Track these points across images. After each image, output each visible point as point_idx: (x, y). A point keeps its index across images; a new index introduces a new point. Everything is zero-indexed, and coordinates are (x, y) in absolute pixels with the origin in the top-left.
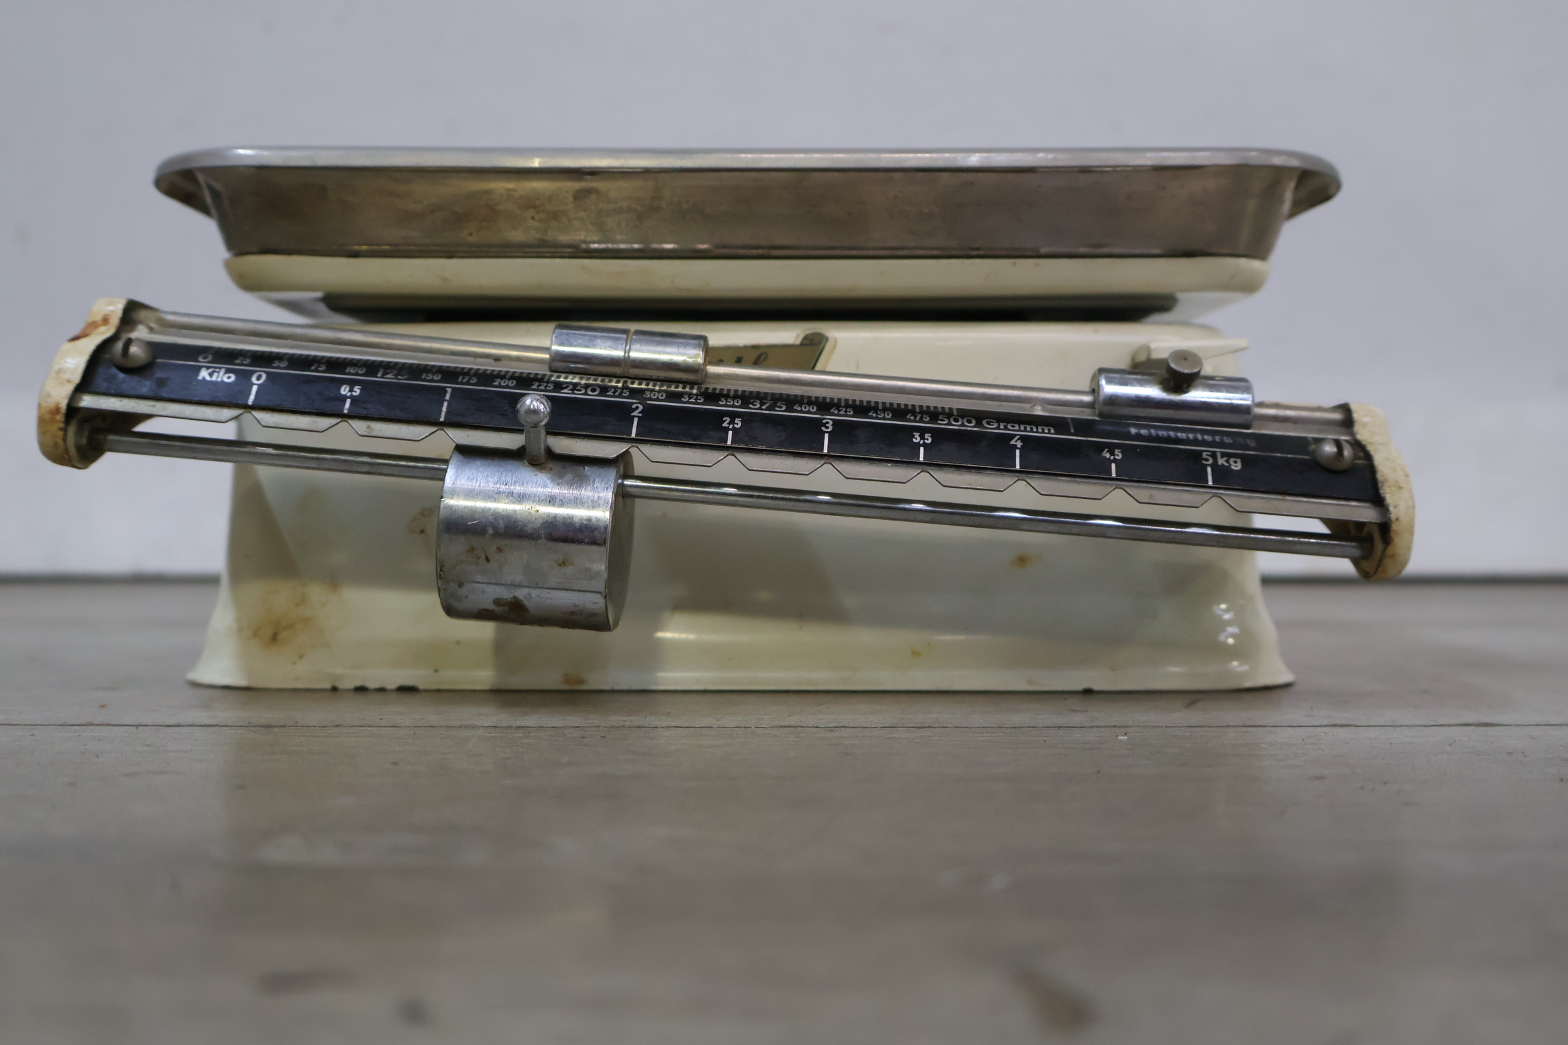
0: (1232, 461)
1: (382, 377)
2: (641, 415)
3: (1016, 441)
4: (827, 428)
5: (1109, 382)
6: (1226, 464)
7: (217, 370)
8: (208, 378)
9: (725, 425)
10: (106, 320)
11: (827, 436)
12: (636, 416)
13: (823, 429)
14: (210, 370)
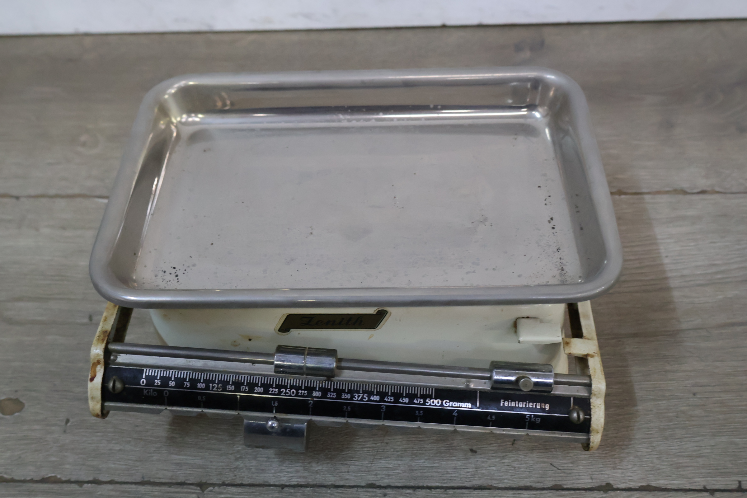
0: (537, 418)
1: (212, 391)
2: (312, 406)
3: (455, 413)
4: (383, 410)
5: (498, 374)
6: (534, 421)
7: (150, 390)
8: (147, 394)
9: (344, 410)
10: (98, 362)
11: (383, 413)
12: (311, 407)
13: (382, 410)
14: (147, 390)
